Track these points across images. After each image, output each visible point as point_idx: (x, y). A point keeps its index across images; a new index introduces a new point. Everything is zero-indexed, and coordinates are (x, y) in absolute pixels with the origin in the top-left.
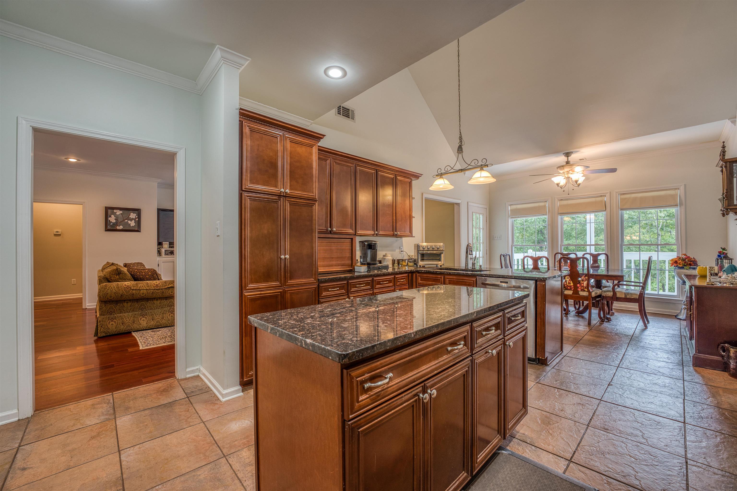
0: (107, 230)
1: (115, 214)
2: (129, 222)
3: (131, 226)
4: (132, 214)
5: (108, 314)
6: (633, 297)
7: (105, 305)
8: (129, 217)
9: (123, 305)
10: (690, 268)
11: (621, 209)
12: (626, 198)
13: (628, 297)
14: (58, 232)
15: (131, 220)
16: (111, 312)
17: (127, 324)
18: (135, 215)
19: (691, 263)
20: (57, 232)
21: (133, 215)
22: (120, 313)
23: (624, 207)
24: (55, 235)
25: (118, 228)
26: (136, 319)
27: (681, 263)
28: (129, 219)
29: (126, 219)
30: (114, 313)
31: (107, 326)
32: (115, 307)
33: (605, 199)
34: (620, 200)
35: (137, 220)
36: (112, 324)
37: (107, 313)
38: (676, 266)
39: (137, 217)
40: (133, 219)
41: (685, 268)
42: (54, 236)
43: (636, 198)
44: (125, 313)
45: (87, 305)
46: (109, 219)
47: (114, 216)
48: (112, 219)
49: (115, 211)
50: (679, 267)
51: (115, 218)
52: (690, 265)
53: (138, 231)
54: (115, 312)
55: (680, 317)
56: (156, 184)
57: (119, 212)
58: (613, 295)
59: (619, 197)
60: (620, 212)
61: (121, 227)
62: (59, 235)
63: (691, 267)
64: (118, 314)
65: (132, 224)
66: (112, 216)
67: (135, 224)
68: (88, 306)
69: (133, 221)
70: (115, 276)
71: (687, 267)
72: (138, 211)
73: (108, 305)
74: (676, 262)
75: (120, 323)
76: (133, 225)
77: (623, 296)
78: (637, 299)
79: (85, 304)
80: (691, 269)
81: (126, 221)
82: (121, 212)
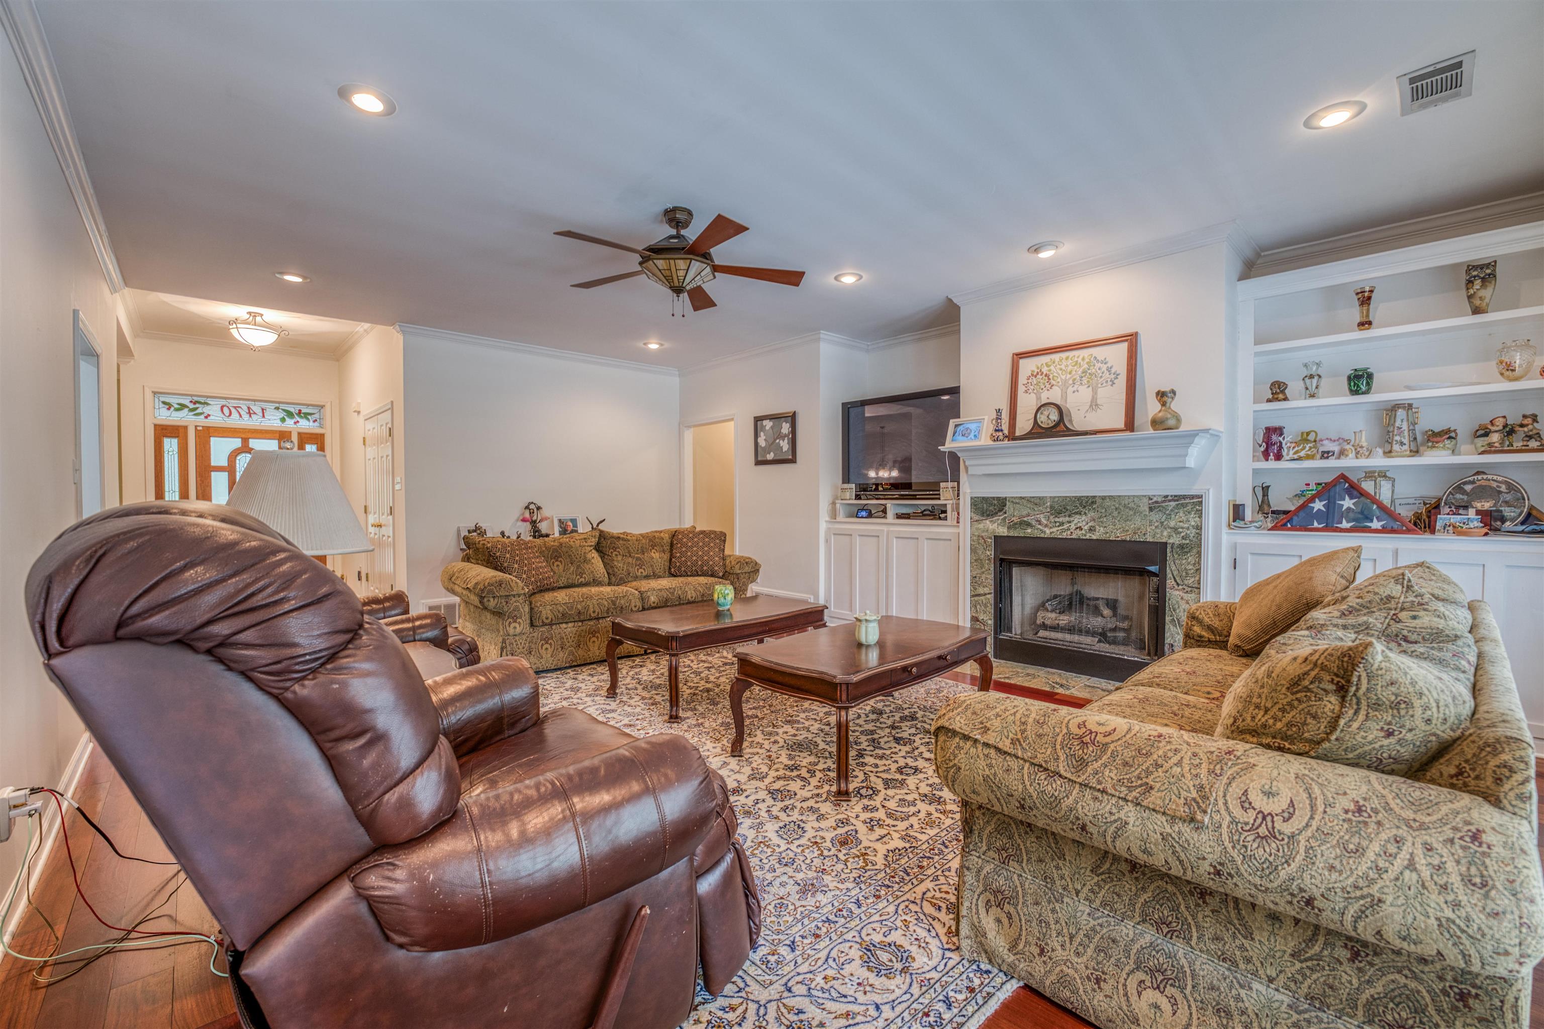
0: (757, 463)
1: (764, 429)
2: (781, 443)
8: (781, 431)
15: (783, 437)
21: (785, 428)
29: (777, 438)
35: (791, 436)
40: (786, 436)
46: (759, 440)
48: (762, 441)
51: (765, 437)
61: (770, 456)
65: (785, 446)
66: (762, 434)
67: (788, 447)
69: (786, 440)
76: (786, 450)
81: (778, 441)
82: (771, 424)
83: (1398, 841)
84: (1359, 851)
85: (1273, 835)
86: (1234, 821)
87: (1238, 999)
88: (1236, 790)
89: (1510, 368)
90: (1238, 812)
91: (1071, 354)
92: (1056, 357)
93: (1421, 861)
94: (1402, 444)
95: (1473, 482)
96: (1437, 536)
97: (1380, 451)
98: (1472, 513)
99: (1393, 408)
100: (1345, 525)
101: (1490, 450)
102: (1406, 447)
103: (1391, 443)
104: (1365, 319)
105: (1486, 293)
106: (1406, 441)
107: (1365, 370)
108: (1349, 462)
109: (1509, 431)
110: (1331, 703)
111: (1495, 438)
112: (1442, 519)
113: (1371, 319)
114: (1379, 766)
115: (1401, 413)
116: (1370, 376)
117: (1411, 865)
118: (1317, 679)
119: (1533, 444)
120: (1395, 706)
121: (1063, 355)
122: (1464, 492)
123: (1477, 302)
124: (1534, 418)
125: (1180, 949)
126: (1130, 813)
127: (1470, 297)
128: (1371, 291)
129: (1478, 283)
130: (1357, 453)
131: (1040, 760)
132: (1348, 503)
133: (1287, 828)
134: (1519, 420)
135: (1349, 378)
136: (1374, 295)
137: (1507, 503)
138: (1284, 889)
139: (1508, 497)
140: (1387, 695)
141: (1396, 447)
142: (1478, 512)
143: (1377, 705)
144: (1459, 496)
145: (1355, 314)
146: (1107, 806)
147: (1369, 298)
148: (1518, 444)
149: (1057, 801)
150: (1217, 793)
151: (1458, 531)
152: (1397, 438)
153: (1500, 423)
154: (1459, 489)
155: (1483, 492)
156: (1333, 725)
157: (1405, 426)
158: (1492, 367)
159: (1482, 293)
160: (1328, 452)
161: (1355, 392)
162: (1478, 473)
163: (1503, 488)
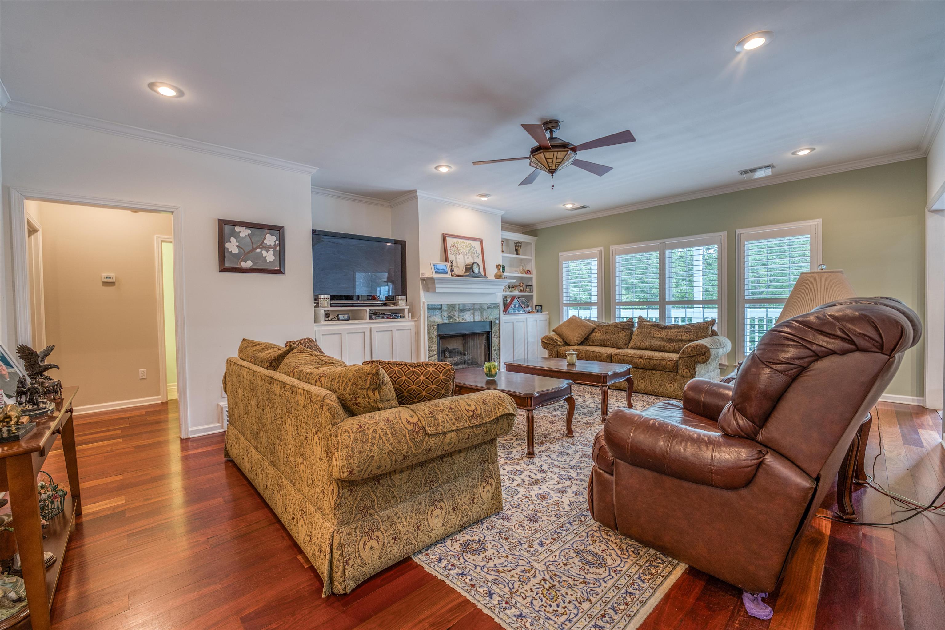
0: (224, 269)
1: (236, 235)
2: (264, 253)
3: (268, 261)
4: (268, 236)
5: (359, 516)
7: (351, 491)
8: (263, 242)
9: (392, 481)
14: (110, 278)
15: (267, 248)
16: (364, 508)
17: (405, 537)
18: (274, 238)
20: (107, 277)
21: (271, 240)
22: (386, 508)
24: (105, 284)
25: (244, 265)
26: (421, 518)
28: (263, 247)
29: (258, 247)
30: (371, 511)
31: (360, 556)
32: (374, 492)
35: (278, 249)
36: (372, 548)
37: (356, 514)
39: (277, 242)
40: (270, 247)
42: (103, 285)
44: (396, 504)
45: (191, 431)
46: (227, 245)
47: (235, 240)
48: (232, 246)
49: (237, 229)
51: (237, 244)
53: (280, 272)
54: (373, 508)
56: (307, 179)
57: (244, 232)
61: (248, 264)
62: (113, 284)
64: (381, 510)
65: (270, 257)
66: (233, 239)
67: (273, 258)
68: (193, 432)
69: (271, 252)
70: (370, 394)
72: (278, 231)
73: (358, 488)
75: (390, 539)
76: (271, 260)
79: (187, 429)
81: (258, 250)
82: (249, 232)
91: (465, 241)
92: (459, 240)
116: (505, 268)
121: (462, 241)
127: (517, 250)
129: (519, 247)
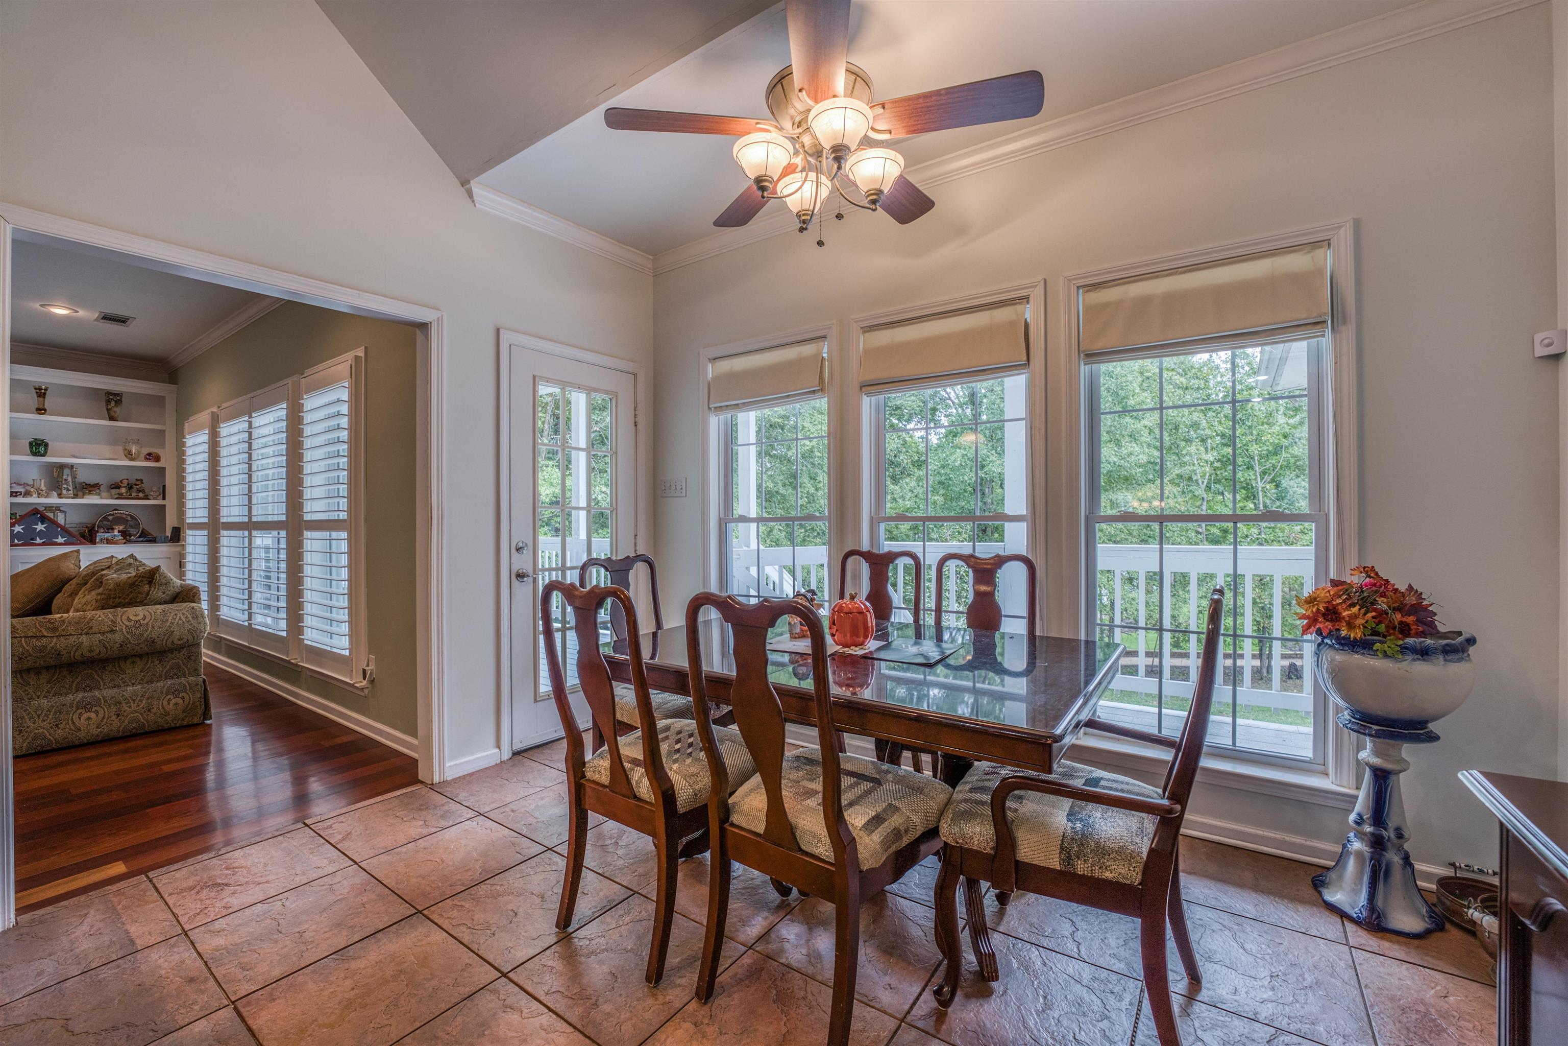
6: (1108, 875)
10: (1404, 649)
11: (1088, 356)
12: (1107, 305)
13: (1081, 868)
19: (1410, 619)
23: (1100, 345)
27: (1360, 621)
33: (1030, 313)
34: (1085, 311)
38: (1330, 635)
41: (1377, 646)
43: (1145, 302)
50: (1346, 638)
52: (1405, 631)
55: (1336, 896)
58: (996, 848)
59: (1082, 300)
60: (1084, 369)
63: (1410, 641)
71: (1391, 644)
74: (1331, 613)
77: (1055, 862)
78: (1130, 887)
80: (1409, 657)
83: (176, 615)
84: (167, 620)
85: (141, 625)
86: (127, 626)
87: (123, 696)
88: (124, 617)
89: (130, 453)
90: (128, 623)
93: (182, 617)
94: (68, 490)
95: (113, 515)
96: (98, 545)
97: (55, 494)
98: (116, 532)
99: (62, 466)
100: (38, 541)
101: (120, 497)
102: (71, 492)
103: (61, 489)
104: (41, 406)
105: (118, 410)
106: (71, 488)
107: (42, 440)
108: (34, 500)
109: (130, 487)
110: (147, 587)
111: (123, 490)
112: (100, 536)
113: (46, 407)
114: (166, 603)
115: (67, 471)
116: (46, 445)
117: (180, 619)
118: (141, 581)
119: (141, 495)
120: (166, 584)
122: (108, 521)
123: (113, 414)
124: (141, 481)
125: (96, 693)
126: (84, 639)
127: (108, 410)
128: (46, 390)
129: (113, 403)
130: (39, 494)
131: (30, 634)
132: (40, 527)
133: (145, 622)
134: (134, 482)
135: (31, 444)
136: (48, 392)
137: (132, 527)
138: (146, 640)
139: (132, 523)
140: (164, 581)
141: (64, 492)
142: (119, 532)
143: (161, 584)
144: (105, 523)
145: (34, 401)
146: (72, 639)
147: (45, 394)
148: (134, 494)
149: (45, 647)
150: (119, 619)
151: (109, 542)
152: (65, 486)
153: (126, 482)
154: (105, 518)
155: (119, 520)
156: (148, 594)
157: (70, 479)
158: (120, 449)
159: (115, 409)
160: (16, 492)
161: (35, 454)
162: (116, 510)
163: (129, 518)
